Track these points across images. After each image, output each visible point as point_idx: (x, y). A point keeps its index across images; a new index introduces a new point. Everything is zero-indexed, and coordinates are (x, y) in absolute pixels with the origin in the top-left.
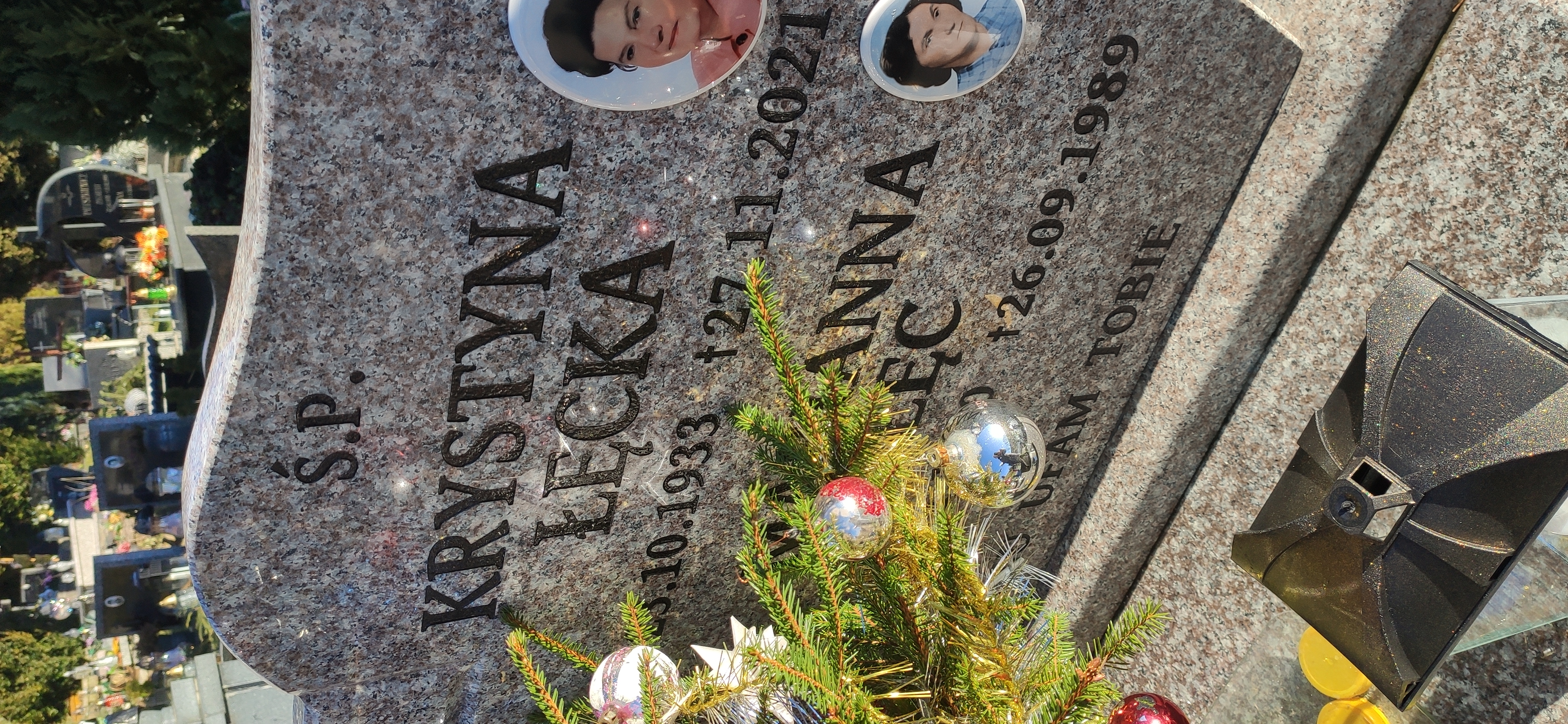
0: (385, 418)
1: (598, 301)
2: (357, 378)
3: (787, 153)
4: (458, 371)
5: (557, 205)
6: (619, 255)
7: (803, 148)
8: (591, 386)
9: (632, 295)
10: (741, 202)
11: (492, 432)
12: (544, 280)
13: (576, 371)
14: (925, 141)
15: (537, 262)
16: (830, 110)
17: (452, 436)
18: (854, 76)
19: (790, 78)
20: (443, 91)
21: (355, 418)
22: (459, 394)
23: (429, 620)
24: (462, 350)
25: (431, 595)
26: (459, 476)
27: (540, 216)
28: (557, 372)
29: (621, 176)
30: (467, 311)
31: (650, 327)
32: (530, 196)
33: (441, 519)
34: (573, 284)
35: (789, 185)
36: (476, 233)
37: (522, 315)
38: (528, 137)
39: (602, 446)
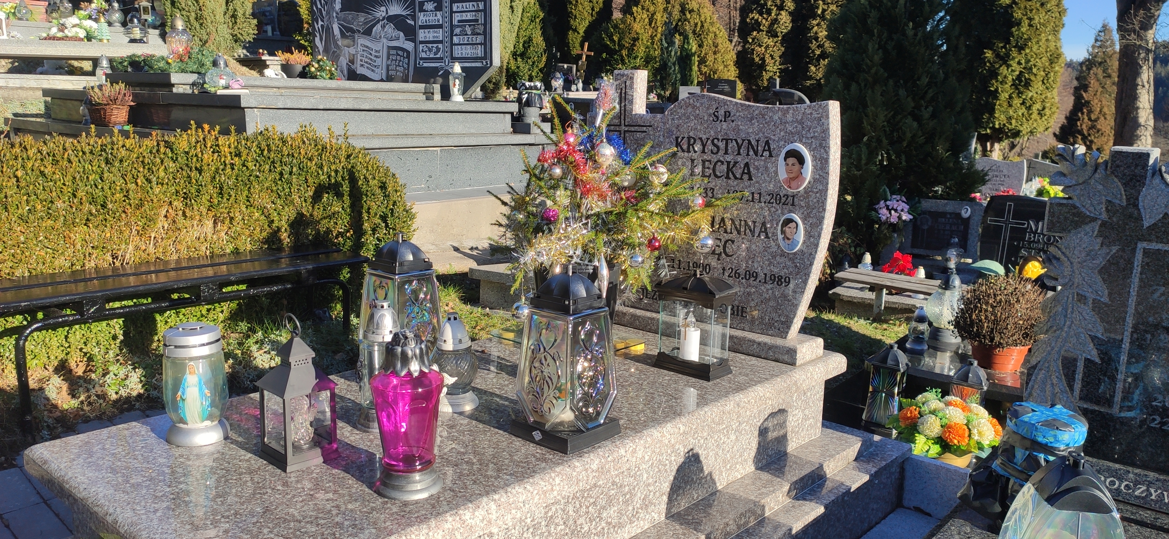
0: (724, 127)
1: (742, 166)
2: (733, 121)
3: (769, 203)
4: (732, 140)
5: (762, 156)
6: (751, 169)
7: (770, 205)
8: (725, 167)
9: (743, 173)
10: (760, 194)
11: (718, 147)
12: (748, 155)
13: (728, 163)
14: (770, 235)
15: (751, 153)
16: (777, 210)
17: (718, 140)
18: (783, 214)
19: (783, 199)
20: (782, 133)
21: (725, 121)
22: (727, 140)
23: (677, 138)
24: (736, 140)
25: (683, 138)
26: (709, 142)
27: (760, 152)
28: (728, 160)
29: (767, 167)
30: (743, 140)
31: (736, 178)
32: (764, 150)
33: (701, 139)
34: (747, 160)
35: (763, 204)
36: (758, 141)
37: (741, 151)
38: (774, 149)
39: (711, 171)
